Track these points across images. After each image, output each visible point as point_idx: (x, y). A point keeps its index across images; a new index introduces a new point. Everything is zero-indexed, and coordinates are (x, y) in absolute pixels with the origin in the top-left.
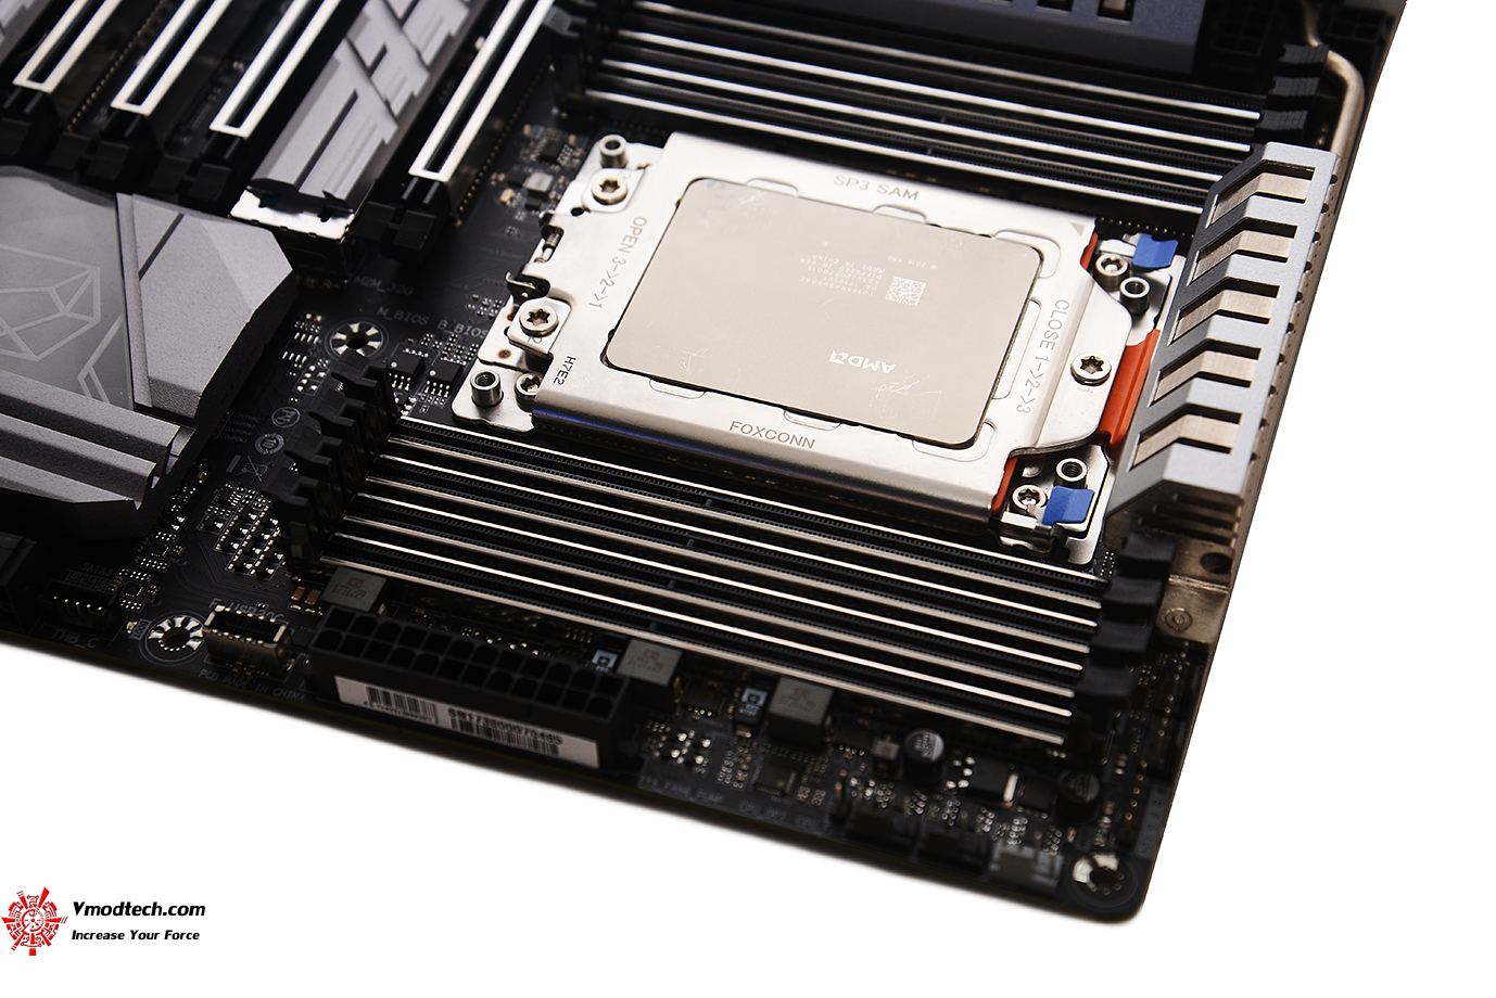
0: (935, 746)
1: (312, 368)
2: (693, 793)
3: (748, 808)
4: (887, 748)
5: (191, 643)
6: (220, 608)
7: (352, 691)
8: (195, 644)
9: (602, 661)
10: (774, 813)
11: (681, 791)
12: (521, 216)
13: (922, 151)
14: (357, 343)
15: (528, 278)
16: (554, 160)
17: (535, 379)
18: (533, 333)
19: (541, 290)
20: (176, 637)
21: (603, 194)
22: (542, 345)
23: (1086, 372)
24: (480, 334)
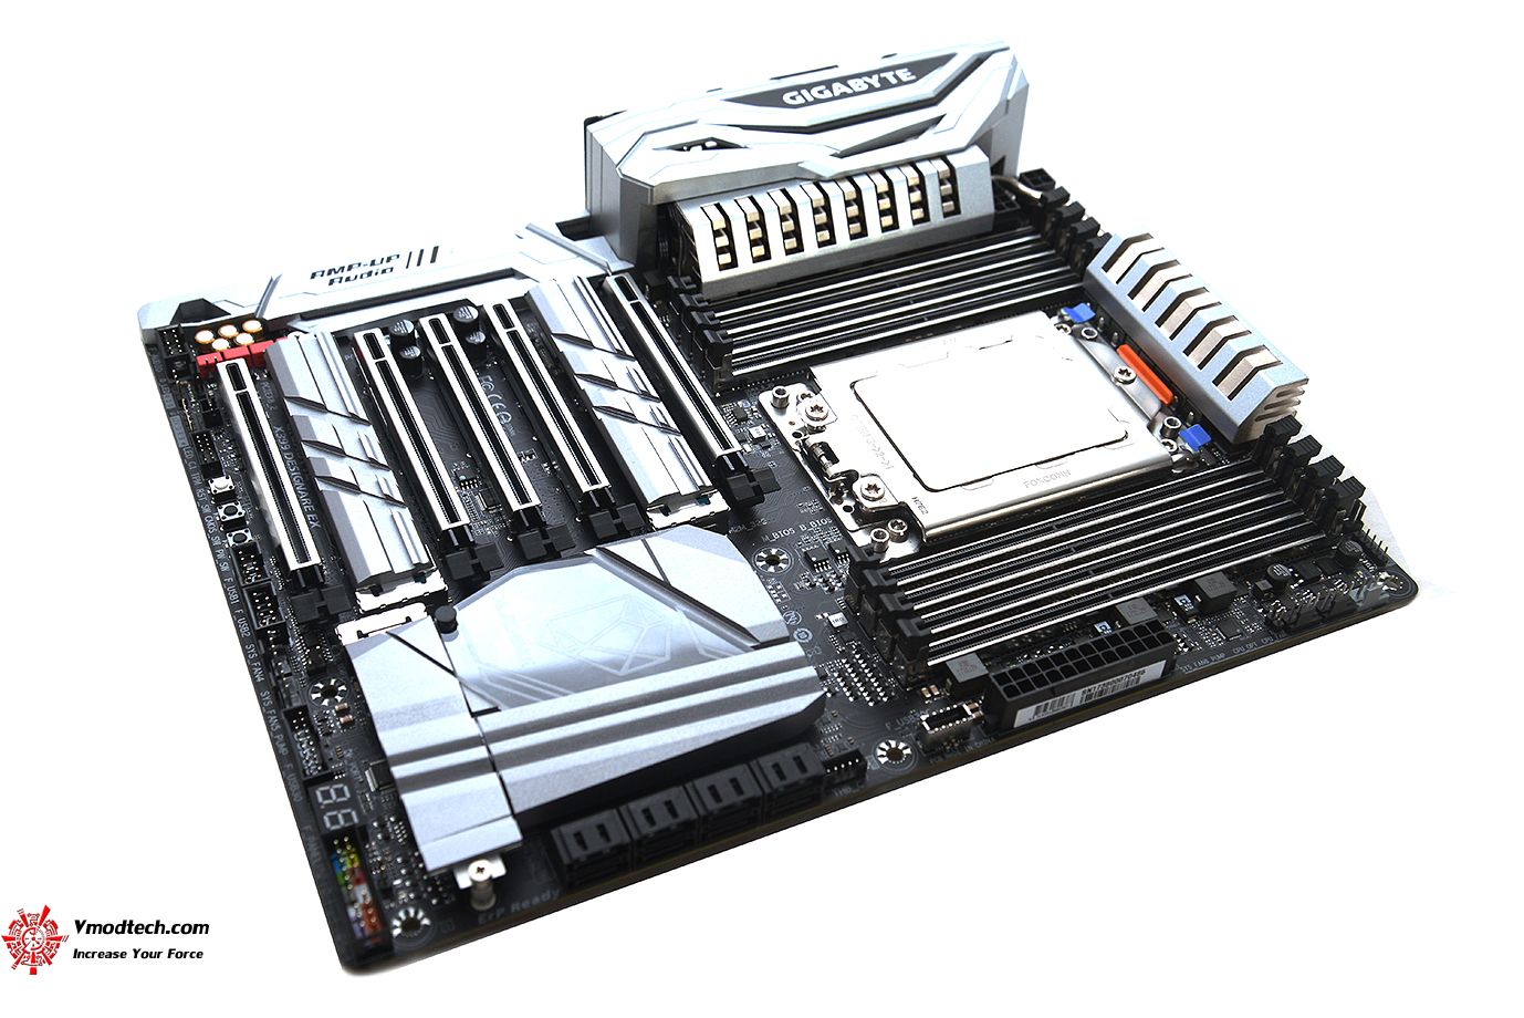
0: (1281, 570)
1: (771, 587)
2: (1211, 661)
3: (1239, 651)
4: (1263, 585)
5: (905, 752)
6: (924, 718)
7: (1024, 716)
8: (908, 751)
9: (1103, 628)
10: (1251, 645)
11: (1204, 663)
12: (765, 454)
13: (922, 321)
14: (773, 561)
15: (837, 475)
16: (746, 419)
17: (899, 521)
18: (874, 500)
19: (851, 476)
20: (894, 754)
21: (815, 414)
22: (889, 501)
23: (1124, 377)
24: (828, 521)
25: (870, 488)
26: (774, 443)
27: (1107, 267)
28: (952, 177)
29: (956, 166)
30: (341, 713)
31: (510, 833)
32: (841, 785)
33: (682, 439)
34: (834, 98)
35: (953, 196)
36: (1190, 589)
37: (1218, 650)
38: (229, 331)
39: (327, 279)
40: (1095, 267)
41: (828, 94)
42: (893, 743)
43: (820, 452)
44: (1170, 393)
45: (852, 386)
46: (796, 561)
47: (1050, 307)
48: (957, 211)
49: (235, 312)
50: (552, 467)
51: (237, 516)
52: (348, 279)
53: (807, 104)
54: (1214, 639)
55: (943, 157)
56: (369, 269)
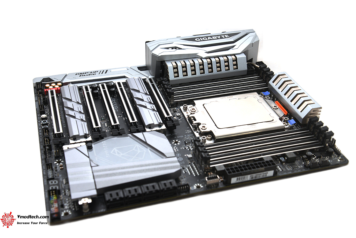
0: (310, 153)
1: (174, 148)
3: (295, 172)
4: (304, 156)
7: (234, 180)
8: (202, 187)
10: (299, 170)
12: (179, 120)
14: (176, 142)
15: (195, 124)
16: (176, 112)
17: (210, 135)
18: (204, 129)
19: (199, 124)
20: (198, 187)
21: (193, 110)
22: (208, 130)
23: (275, 108)
24: (192, 135)
25: (203, 127)
26: (182, 117)
27: (273, 82)
28: (236, 60)
29: (237, 57)
30: (61, 166)
31: (94, 193)
32: (183, 192)
33: (157, 113)
34: (208, 40)
35: (236, 65)
36: (284, 156)
37: (290, 171)
38: (54, 85)
39: (79, 75)
40: (271, 82)
41: (206, 39)
42: (198, 184)
43: (192, 118)
44: (287, 112)
45: (203, 105)
46: (182, 143)
47: (259, 92)
48: (237, 68)
49: (56, 81)
50: (125, 119)
51: (46, 123)
52: (84, 75)
53: (201, 41)
54: (289, 169)
55: (234, 55)
56: (90, 74)
